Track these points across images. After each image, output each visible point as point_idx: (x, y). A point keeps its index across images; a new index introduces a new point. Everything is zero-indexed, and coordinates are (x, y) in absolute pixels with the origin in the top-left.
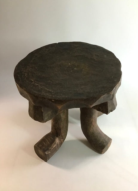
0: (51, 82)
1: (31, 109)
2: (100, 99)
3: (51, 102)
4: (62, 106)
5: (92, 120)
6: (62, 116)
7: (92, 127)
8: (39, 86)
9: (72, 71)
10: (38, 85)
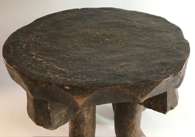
0: (67, 57)
1: (31, 105)
2: (160, 85)
3: (62, 91)
4: (85, 99)
5: (134, 122)
6: (85, 116)
7: (133, 133)
8: (44, 62)
9: (102, 43)
10: (41, 61)
